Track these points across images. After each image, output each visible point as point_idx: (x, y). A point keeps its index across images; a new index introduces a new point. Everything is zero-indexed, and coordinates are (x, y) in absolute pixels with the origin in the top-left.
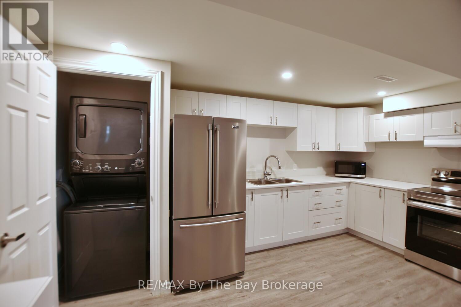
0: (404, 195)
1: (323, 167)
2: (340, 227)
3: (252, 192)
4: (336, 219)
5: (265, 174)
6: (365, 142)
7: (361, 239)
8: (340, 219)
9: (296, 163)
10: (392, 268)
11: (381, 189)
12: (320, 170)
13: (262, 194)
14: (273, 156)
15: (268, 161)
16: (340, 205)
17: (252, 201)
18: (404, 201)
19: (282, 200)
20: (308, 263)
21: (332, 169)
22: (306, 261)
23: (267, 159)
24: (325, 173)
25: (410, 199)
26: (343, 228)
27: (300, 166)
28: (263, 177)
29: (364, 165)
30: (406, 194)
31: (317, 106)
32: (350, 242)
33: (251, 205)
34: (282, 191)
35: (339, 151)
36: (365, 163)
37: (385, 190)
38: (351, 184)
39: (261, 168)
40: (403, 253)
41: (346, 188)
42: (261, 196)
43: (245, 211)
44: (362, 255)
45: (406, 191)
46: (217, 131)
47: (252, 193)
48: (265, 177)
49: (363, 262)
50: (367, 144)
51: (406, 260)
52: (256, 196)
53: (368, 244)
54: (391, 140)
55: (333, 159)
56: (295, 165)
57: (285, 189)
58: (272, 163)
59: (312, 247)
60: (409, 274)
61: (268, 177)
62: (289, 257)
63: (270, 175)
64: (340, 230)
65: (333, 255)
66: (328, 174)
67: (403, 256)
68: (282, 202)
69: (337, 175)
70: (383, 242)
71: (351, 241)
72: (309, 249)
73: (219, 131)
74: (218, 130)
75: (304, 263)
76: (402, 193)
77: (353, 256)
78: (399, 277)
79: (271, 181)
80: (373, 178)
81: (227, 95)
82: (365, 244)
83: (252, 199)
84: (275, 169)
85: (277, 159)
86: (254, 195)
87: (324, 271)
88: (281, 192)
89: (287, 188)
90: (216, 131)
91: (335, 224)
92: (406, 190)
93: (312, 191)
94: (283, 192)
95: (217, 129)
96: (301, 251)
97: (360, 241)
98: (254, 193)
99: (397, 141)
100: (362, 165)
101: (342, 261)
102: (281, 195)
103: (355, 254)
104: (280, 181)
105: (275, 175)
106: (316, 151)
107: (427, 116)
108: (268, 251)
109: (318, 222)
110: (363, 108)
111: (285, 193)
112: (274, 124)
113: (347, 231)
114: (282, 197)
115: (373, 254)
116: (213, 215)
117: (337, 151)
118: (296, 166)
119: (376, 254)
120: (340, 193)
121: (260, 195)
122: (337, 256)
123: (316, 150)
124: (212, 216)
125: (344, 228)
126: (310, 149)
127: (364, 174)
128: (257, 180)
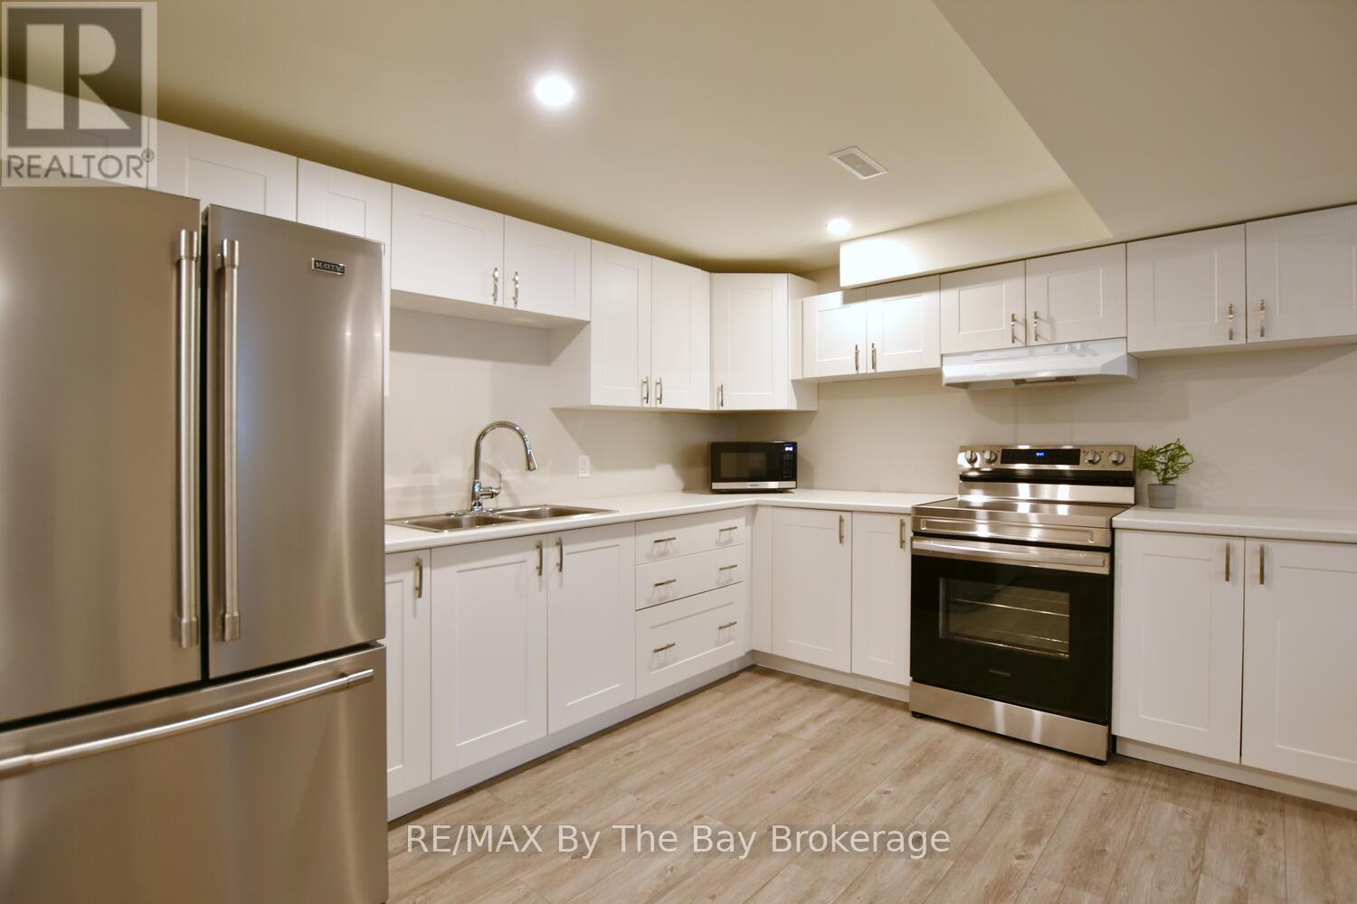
0: (902, 524)
1: (675, 467)
2: (732, 651)
3: (418, 560)
4: (721, 628)
5: (474, 496)
6: (792, 381)
7: (792, 678)
8: (731, 624)
9: (587, 454)
10: (885, 748)
11: (844, 514)
12: (666, 474)
13: (462, 567)
14: (503, 424)
15: (484, 443)
16: (731, 580)
17: (420, 596)
18: (902, 542)
19: (540, 581)
20: (639, 796)
21: (701, 472)
22: (636, 792)
23: (483, 434)
24: (680, 484)
25: (918, 534)
26: (741, 653)
27: (600, 464)
28: (466, 507)
29: (791, 449)
30: (908, 521)
31: (653, 257)
32: (762, 694)
33: (415, 614)
34: (539, 547)
35: (721, 408)
36: (794, 445)
37: (854, 515)
38: (760, 509)
39: (459, 470)
40: (904, 697)
41: (747, 524)
42: (459, 572)
43: (383, 635)
44: (802, 727)
45: (909, 512)
46: (228, 270)
47: (419, 566)
48: (475, 505)
49: (808, 750)
50: (800, 385)
51: (915, 715)
52: (439, 578)
53: (814, 690)
54: (862, 371)
55: (702, 437)
56: (584, 460)
57: (553, 538)
58: (501, 450)
59: (651, 736)
60: (930, 754)
61: (488, 504)
62: (572, 792)
63: (493, 495)
64: (732, 662)
65: (718, 747)
66: (688, 489)
67: (904, 706)
68: (540, 589)
69: (716, 486)
70: (852, 675)
71: (765, 691)
72: (643, 743)
73: (235, 271)
74: (233, 266)
75: (631, 798)
76: (897, 519)
77: (777, 735)
78: (910, 771)
79: (500, 517)
80: (815, 491)
81: (301, 160)
82: (804, 690)
83: (419, 589)
84: (513, 475)
85: (521, 434)
86: (426, 571)
87: (697, 813)
88: (536, 553)
89: (558, 535)
90: (220, 274)
91: (718, 644)
92: (906, 508)
93: (646, 540)
94: (544, 551)
95: (226, 262)
96: (617, 759)
97: (791, 684)
98: (425, 563)
99: (878, 371)
100: (787, 449)
101: (748, 761)
102: (538, 565)
103: (784, 727)
104: (533, 515)
105: (511, 496)
106: (653, 406)
107: (949, 296)
108: (491, 788)
109: (668, 647)
110: (785, 275)
111: (551, 554)
112: (505, 302)
113: (750, 662)
114: (540, 568)
115: (831, 718)
116: (212, 675)
117: (716, 409)
118: (588, 462)
119: (837, 715)
120: (730, 541)
121: (455, 568)
122: (732, 747)
123: (653, 404)
124: (206, 681)
125: (743, 654)
126: (634, 401)
127: (793, 477)
128: (445, 517)
